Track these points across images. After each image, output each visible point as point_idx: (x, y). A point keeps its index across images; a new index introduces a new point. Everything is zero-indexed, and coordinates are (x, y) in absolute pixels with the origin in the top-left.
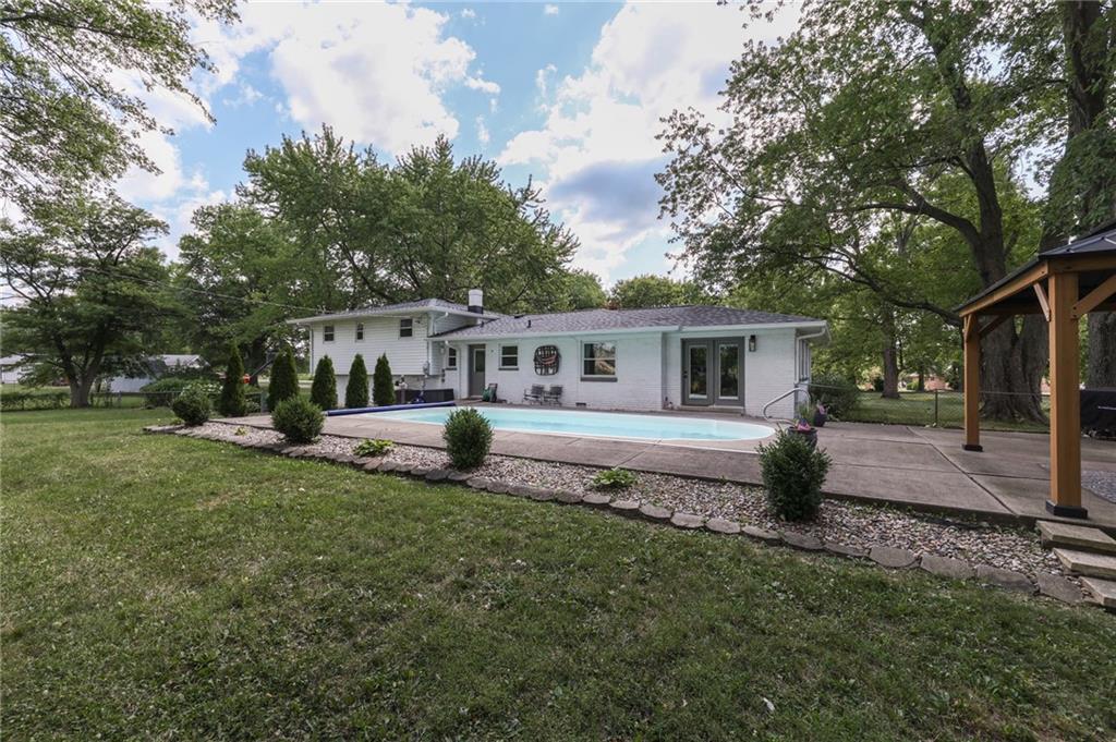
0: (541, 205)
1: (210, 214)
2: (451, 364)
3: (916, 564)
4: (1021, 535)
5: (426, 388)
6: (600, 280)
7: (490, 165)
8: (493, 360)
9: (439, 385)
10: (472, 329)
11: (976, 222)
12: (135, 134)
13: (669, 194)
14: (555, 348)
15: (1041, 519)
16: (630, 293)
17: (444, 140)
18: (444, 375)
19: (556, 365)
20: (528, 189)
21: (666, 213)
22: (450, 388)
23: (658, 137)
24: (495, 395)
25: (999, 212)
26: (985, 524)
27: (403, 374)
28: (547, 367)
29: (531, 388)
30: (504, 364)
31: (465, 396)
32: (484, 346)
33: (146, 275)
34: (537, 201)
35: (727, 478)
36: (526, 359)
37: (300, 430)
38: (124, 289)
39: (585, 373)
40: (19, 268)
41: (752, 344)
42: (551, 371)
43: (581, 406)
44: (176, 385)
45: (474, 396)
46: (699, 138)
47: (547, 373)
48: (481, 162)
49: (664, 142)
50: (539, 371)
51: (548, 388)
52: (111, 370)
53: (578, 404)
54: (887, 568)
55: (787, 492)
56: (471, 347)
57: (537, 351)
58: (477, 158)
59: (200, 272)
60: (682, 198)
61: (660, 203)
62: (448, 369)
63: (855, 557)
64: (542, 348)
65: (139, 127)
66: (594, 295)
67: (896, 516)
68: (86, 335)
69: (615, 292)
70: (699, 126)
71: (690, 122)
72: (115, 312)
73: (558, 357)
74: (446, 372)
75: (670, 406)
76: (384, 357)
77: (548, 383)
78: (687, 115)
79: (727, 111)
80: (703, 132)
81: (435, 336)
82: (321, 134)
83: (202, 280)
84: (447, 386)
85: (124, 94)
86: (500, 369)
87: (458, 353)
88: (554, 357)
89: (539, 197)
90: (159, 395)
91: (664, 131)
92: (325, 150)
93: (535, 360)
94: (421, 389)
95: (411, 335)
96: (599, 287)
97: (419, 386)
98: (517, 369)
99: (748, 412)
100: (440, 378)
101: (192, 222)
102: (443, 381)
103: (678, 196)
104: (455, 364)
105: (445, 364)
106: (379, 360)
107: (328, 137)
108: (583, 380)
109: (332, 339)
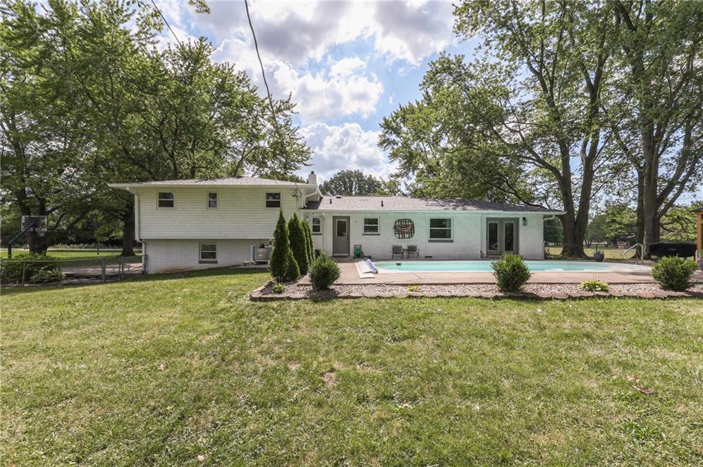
2: (315, 230)
8: (357, 228)
14: (410, 221)
19: (411, 232)
28: (403, 233)
29: (391, 247)
31: (331, 254)
32: (348, 217)
36: (386, 228)
39: (431, 237)
41: (524, 222)
42: (407, 236)
43: (429, 258)
47: (404, 237)
50: (397, 236)
53: (426, 257)
56: (335, 218)
57: (396, 223)
64: (400, 221)
73: (413, 226)
75: (483, 255)
77: (404, 244)
86: (363, 235)
87: (321, 222)
88: (410, 228)
93: (394, 228)
98: (378, 235)
104: (319, 231)
108: (430, 241)
109: (170, 204)
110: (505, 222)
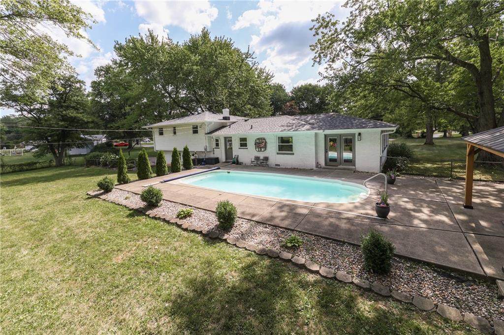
0: (254, 60)
1: (102, 70)
2: (217, 146)
3: (435, 309)
4: (488, 287)
5: (207, 157)
6: (285, 87)
7: (229, 40)
8: (236, 144)
9: (212, 156)
10: (225, 129)
11: (478, 65)
12: (65, 58)
13: (317, 55)
14: (264, 139)
15: (499, 279)
16: (299, 94)
17: (206, 30)
18: (214, 151)
19: (265, 147)
20: (248, 53)
21: (316, 64)
22: (217, 157)
23: (311, 29)
24: (237, 161)
25: (490, 60)
26: (470, 278)
27: (196, 151)
28: (261, 148)
29: (254, 157)
30: (241, 146)
31: (224, 160)
32: (231, 138)
33: (79, 106)
34: (252, 58)
35: (346, 241)
36: (251, 144)
37: (153, 202)
38: (70, 114)
39: (279, 151)
40: (25, 108)
41: (359, 137)
42: (263, 150)
43: (278, 166)
44: (98, 156)
45: (228, 160)
46: (332, 27)
47: (261, 151)
48: (224, 39)
49: (314, 31)
50: (257, 149)
51: (262, 158)
52: (70, 146)
53: (276, 165)
54: (420, 310)
55: (374, 262)
56: (225, 138)
57: (256, 140)
58: (222, 37)
59: (101, 97)
60: (324, 55)
61: (313, 59)
62: (215, 148)
63: (405, 303)
64: (258, 139)
65: (66, 55)
66: (282, 94)
67: (426, 271)
68: (57, 135)
69: (292, 93)
70: (332, 21)
71: (327, 20)
72: (68, 124)
73: (266, 143)
74: (215, 149)
75: (319, 166)
76: (186, 147)
77: (261, 155)
78: (326, 17)
79: (346, 7)
80: (334, 24)
81: (208, 133)
82: (148, 34)
83: (103, 101)
84: (215, 156)
85: (58, 42)
86: (239, 148)
87: (219, 141)
88: (264, 143)
89: (254, 56)
90: (91, 160)
91: (314, 26)
92: (150, 41)
93: (255, 144)
94: (204, 158)
95: (197, 133)
96: (284, 90)
97: (202, 156)
98: (247, 149)
99: (357, 169)
100: (212, 152)
101: (95, 75)
102: (214, 153)
103: (322, 55)
104: (218, 146)
105: (214, 146)
106: (184, 149)
107: (151, 35)
108: (278, 154)
109: (163, 134)
110: (344, 137)
